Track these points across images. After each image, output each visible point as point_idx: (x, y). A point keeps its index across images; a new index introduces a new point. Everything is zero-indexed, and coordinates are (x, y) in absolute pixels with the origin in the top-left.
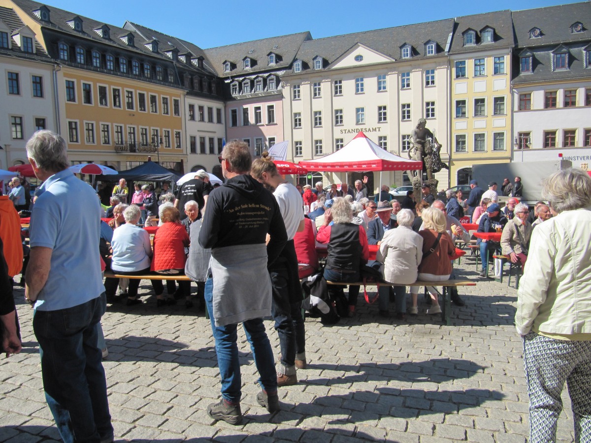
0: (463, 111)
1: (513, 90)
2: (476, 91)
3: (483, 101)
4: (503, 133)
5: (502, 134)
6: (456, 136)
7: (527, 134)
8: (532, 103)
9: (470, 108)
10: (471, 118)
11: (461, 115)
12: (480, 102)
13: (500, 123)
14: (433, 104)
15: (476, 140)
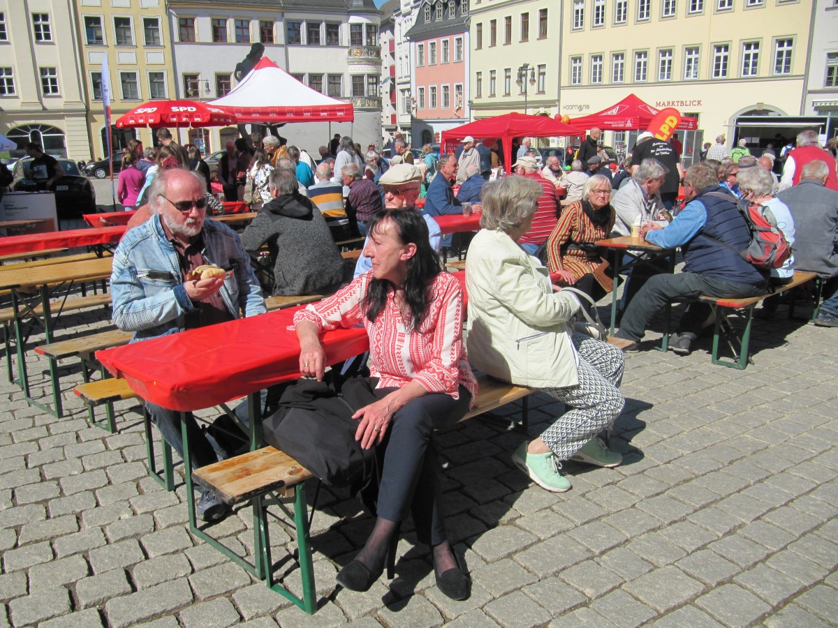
0: (98, 34)
1: (171, 11)
2: (115, 5)
3: (126, 21)
4: (163, 73)
5: (161, 75)
6: (93, 74)
7: (194, 77)
8: (196, 31)
9: (108, 30)
10: (112, 47)
11: (95, 41)
12: (122, 23)
13: (156, 58)
14: (45, 17)
15: (123, 82)
